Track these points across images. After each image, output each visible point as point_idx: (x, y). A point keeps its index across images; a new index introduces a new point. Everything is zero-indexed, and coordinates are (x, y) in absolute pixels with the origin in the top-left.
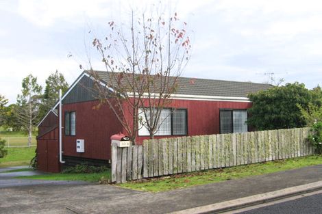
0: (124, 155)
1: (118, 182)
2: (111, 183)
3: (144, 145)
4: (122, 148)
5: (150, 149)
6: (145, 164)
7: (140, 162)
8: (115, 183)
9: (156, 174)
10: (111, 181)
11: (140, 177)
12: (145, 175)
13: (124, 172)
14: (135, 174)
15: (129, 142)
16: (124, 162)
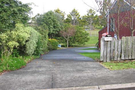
0: (109, 45)
1: (105, 61)
2: (100, 62)
3: (123, 40)
4: (107, 41)
5: (127, 42)
6: (122, 51)
7: (119, 50)
8: (102, 61)
9: (130, 58)
10: (100, 60)
11: (119, 59)
12: (123, 58)
13: (108, 55)
14: (116, 57)
15: (111, 38)
16: (109, 50)
